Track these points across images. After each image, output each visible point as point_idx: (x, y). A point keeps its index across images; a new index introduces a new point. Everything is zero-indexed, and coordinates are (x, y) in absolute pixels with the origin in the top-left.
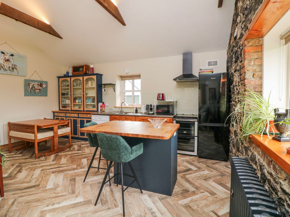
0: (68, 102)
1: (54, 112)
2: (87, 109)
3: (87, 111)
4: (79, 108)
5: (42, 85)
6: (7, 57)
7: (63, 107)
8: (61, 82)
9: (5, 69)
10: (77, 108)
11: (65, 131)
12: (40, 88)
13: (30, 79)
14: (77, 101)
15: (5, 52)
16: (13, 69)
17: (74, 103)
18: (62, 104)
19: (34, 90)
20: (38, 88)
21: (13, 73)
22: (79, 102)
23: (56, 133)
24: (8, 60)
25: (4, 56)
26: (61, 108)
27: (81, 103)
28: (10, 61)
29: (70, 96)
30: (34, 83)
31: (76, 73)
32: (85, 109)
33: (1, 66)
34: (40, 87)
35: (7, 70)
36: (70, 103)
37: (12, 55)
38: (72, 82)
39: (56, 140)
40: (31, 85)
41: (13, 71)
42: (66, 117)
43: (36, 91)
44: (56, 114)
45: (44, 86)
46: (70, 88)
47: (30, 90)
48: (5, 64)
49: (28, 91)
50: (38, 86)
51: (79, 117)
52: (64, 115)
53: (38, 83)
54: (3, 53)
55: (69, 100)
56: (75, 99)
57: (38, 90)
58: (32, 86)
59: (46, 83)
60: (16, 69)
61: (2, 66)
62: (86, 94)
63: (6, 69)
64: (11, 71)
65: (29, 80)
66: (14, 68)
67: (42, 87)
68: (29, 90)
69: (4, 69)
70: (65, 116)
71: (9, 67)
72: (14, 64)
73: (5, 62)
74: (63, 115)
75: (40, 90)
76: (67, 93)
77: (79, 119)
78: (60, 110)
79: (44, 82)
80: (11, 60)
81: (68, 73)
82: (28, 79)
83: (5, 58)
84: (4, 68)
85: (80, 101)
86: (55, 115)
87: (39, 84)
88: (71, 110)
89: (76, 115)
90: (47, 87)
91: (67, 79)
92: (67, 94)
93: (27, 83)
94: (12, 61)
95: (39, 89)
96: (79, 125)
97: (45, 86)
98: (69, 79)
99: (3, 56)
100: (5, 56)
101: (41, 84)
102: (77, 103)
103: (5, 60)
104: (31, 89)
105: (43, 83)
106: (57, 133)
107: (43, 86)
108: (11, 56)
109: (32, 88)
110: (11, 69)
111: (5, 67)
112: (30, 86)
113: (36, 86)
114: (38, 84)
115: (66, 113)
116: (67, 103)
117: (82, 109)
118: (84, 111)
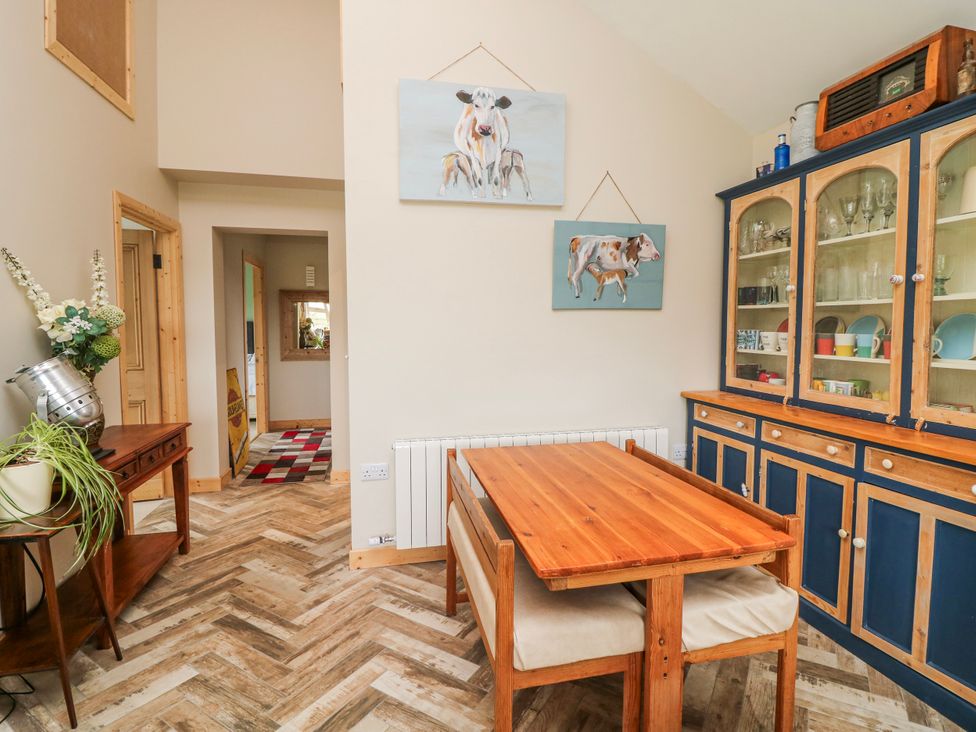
0: (773, 343)
1: (691, 402)
2: (941, 415)
3: (933, 428)
4: (855, 393)
5: (638, 248)
6: (483, 117)
7: (741, 372)
8: (740, 220)
9: (474, 176)
10: (837, 392)
11: (746, 619)
12: (629, 264)
13: (581, 219)
14: (843, 340)
15: (475, 94)
16: (506, 171)
17: (816, 351)
18: (737, 354)
19: (599, 278)
20: (616, 266)
21: (505, 193)
22: (855, 349)
23: (662, 633)
24: (486, 132)
25: (469, 112)
26: (732, 381)
27: (880, 352)
28: (494, 137)
29: (792, 305)
30: (600, 239)
31: (854, 128)
32: (921, 411)
33: (458, 162)
34: (624, 257)
35: (480, 182)
36: (787, 351)
37: (504, 103)
38: (811, 206)
39: (664, 696)
40: (584, 249)
41: (507, 186)
42: (759, 445)
43: (609, 282)
44: (701, 414)
45: (647, 252)
46: (793, 250)
47: (579, 280)
48: (474, 154)
49: (571, 284)
50: (617, 252)
51: (858, 474)
52: (746, 426)
53: (620, 239)
54: (465, 97)
55: (784, 327)
56: (827, 325)
57: (617, 278)
58: (589, 258)
59: (659, 233)
60: (519, 169)
61: (464, 163)
62: (939, 283)
63: (479, 176)
64: (496, 184)
65: (577, 225)
66: (510, 168)
67: (637, 258)
68: (574, 279)
69: (468, 179)
70: (753, 435)
71: (491, 167)
72: (513, 146)
73: (472, 141)
74: (737, 425)
75: (625, 273)
76: (768, 288)
77: (867, 491)
78: (724, 388)
79: (650, 229)
80: (499, 129)
81: (784, 151)
82: (573, 219)
83: (475, 121)
84: (470, 174)
85: (869, 340)
86: (696, 418)
87: (624, 241)
88: (796, 401)
89: (832, 449)
90: (659, 257)
91: (775, 191)
92: (773, 294)
93: (567, 241)
94: (504, 131)
95: (619, 271)
96: (860, 542)
97: (654, 250)
98: (788, 190)
99: (464, 113)
100: (476, 113)
101: (631, 239)
102: (842, 356)
103: (475, 135)
104: (582, 273)
105: (642, 238)
106: (672, 633)
107: (640, 254)
108: (497, 110)
109: (586, 268)
110: (497, 173)
111: (475, 165)
112: (577, 258)
113: (608, 256)
114: (618, 246)
115: (760, 419)
116: (769, 350)
117: (886, 404)
118: (905, 421)
